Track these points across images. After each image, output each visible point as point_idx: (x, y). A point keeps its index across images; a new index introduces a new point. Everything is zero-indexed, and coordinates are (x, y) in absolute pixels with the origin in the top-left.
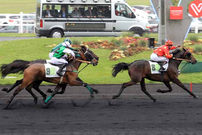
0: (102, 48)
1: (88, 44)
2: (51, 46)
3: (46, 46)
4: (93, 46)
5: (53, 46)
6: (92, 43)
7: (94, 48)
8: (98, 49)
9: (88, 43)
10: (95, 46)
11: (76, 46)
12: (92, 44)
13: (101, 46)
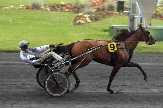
0: (65, 11)
1: (49, 7)
2: (8, 8)
3: (3, 8)
4: (55, 9)
5: (10, 7)
6: (54, 5)
7: (56, 11)
8: (61, 12)
9: (50, 5)
10: (58, 9)
12: (54, 7)
13: (65, 9)
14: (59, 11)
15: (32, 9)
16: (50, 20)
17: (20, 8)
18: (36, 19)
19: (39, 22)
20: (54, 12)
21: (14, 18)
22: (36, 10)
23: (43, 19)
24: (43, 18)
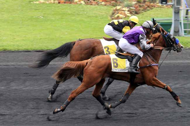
0: (101, 5)
2: (37, 2)
3: (32, 3)
4: (91, 2)
5: (40, 2)
7: (91, 5)
8: (97, 5)
10: (93, 2)
11: (69, 2)
13: (101, 3)
14: (95, 5)
15: (65, 3)
16: (85, 14)
17: (51, 3)
18: (69, 14)
19: (73, 18)
20: (89, 6)
21: (45, 14)
22: (69, 4)
23: (78, 14)
24: (77, 12)
